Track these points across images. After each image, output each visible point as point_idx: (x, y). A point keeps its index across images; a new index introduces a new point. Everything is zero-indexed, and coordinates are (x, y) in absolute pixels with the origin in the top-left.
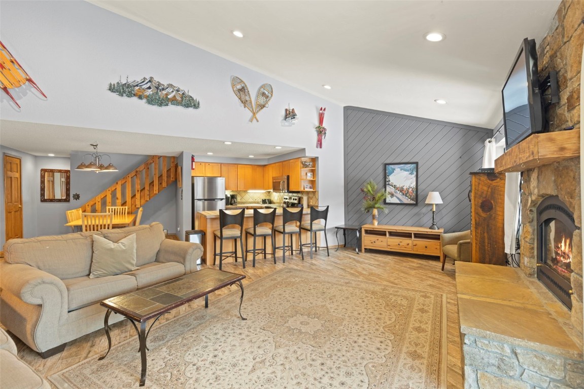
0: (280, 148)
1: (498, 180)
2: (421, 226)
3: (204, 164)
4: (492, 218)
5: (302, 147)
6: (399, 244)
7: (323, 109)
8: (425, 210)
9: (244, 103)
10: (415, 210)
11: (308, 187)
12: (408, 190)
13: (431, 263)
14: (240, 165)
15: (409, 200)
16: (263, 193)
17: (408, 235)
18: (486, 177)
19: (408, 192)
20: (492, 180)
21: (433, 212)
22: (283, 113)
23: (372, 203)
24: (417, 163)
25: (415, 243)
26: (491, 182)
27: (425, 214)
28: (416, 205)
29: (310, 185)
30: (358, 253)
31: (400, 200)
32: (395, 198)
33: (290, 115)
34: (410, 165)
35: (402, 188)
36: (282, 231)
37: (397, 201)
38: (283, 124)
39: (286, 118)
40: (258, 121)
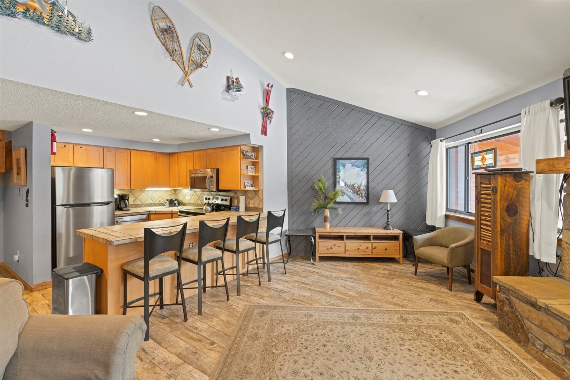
0: (217, 130)
1: (524, 181)
2: (372, 226)
3: (71, 146)
4: (517, 223)
5: (246, 131)
6: (358, 249)
7: (270, 85)
8: (375, 208)
9: (172, 53)
10: (366, 209)
11: (249, 184)
12: (359, 187)
13: (392, 266)
14: (134, 152)
15: (360, 198)
16: (166, 191)
17: (366, 238)
18: (512, 178)
19: (359, 189)
20: (518, 181)
21: (388, 211)
22: (224, 82)
23: (323, 202)
24: (368, 159)
25: (375, 245)
26: (516, 183)
27: (375, 214)
28: (367, 203)
29: (250, 182)
30: (313, 264)
31: (350, 198)
32: (345, 196)
33: (232, 85)
34: (361, 161)
35: (353, 185)
36: (234, 248)
37: (347, 200)
38: (224, 97)
39: (228, 88)
40: (191, 86)
